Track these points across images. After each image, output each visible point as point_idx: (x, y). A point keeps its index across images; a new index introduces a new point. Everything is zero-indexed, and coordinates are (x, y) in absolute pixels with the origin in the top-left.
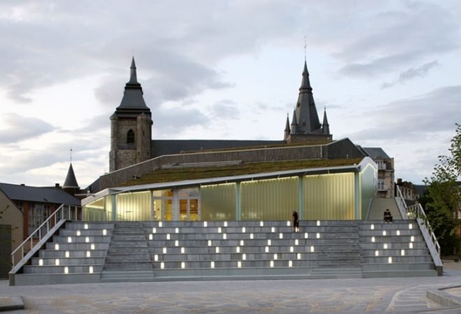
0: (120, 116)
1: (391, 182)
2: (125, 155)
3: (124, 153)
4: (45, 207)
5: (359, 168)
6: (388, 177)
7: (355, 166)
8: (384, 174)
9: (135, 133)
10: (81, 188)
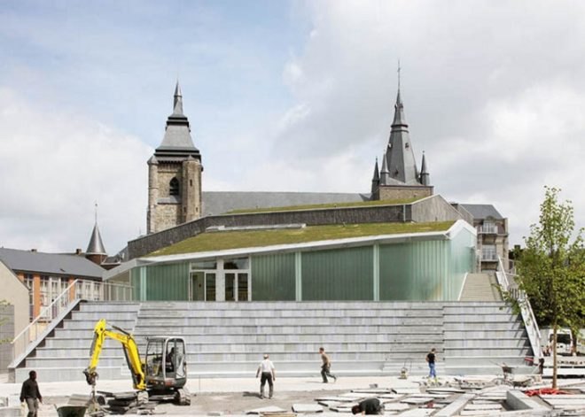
0: (162, 159)
1: (504, 250)
2: (166, 211)
3: (166, 209)
4: (62, 280)
5: (448, 234)
6: (499, 243)
7: (444, 233)
8: (495, 240)
9: (180, 183)
10: (109, 256)
